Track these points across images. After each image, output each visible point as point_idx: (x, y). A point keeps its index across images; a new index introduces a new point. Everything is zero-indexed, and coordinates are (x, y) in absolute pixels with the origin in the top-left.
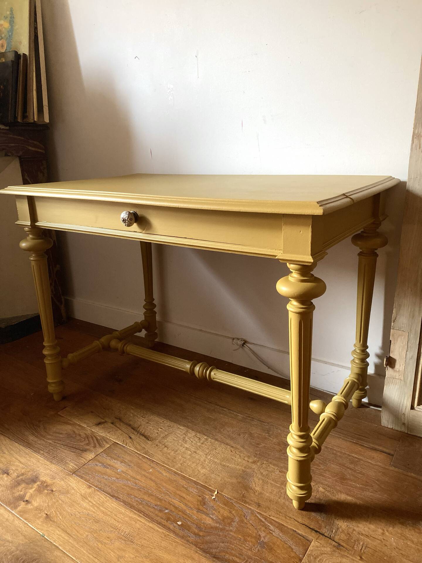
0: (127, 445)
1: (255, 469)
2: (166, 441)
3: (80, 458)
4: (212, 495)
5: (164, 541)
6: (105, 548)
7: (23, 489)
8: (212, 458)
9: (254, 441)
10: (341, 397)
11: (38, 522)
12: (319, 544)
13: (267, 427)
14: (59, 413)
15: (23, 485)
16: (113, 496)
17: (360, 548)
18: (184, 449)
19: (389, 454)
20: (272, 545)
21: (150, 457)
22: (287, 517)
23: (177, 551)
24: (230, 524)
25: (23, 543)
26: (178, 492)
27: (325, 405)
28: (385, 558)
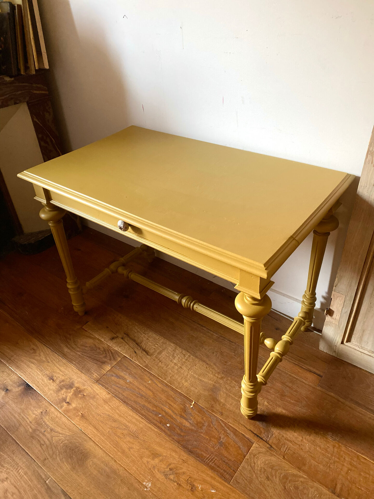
0: (133, 359)
1: (222, 384)
2: (160, 356)
3: (101, 369)
4: (190, 405)
5: (158, 438)
6: (121, 441)
7: (65, 393)
8: (192, 373)
9: (223, 359)
10: (288, 337)
11: (77, 419)
12: (258, 445)
13: (234, 347)
14: (83, 327)
15: (64, 390)
16: (125, 402)
17: (285, 450)
18: (173, 365)
19: (319, 375)
20: (227, 445)
21: (149, 371)
22: (240, 424)
23: (166, 446)
24: (201, 427)
25: (69, 434)
26: (168, 401)
27: (275, 343)
28: (300, 458)
